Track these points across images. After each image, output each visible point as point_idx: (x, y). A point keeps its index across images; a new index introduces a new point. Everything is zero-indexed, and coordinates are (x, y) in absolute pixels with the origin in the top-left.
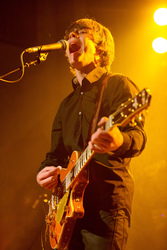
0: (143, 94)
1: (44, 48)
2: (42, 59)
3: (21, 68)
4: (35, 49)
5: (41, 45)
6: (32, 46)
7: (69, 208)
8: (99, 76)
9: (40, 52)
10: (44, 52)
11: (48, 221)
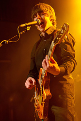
0: (65, 26)
1: (29, 24)
2: (28, 29)
3: (18, 35)
4: (24, 25)
5: (27, 23)
6: (23, 24)
7: (44, 95)
8: (53, 31)
9: (26, 26)
10: (29, 26)
11: (36, 107)
